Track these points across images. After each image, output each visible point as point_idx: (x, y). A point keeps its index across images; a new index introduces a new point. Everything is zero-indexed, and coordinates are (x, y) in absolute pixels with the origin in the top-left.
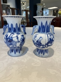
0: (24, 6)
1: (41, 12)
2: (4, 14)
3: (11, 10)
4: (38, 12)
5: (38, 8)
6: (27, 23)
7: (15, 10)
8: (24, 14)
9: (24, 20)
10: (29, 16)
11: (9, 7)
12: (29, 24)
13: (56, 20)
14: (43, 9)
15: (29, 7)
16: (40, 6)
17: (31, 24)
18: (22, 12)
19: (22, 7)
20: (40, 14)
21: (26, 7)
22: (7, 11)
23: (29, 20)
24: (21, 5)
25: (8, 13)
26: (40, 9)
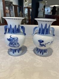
0: (26, 3)
1: (43, 9)
2: (7, 10)
3: (13, 7)
4: (40, 10)
5: (40, 6)
6: (29, 20)
7: (18, 7)
8: (26, 11)
9: (26, 17)
10: (31, 13)
11: (12, 4)
12: (31, 21)
13: (57, 18)
14: (44, 7)
15: (31, 4)
16: (42, 4)
17: (33, 21)
18: (24, 9)
19: (24, 4)
20: (42, 11)
21: (28, 4)
22: (10, 8)
23: (31, 17)
24: (24, 2)
25: (10, 9)
26: (42, 7)
